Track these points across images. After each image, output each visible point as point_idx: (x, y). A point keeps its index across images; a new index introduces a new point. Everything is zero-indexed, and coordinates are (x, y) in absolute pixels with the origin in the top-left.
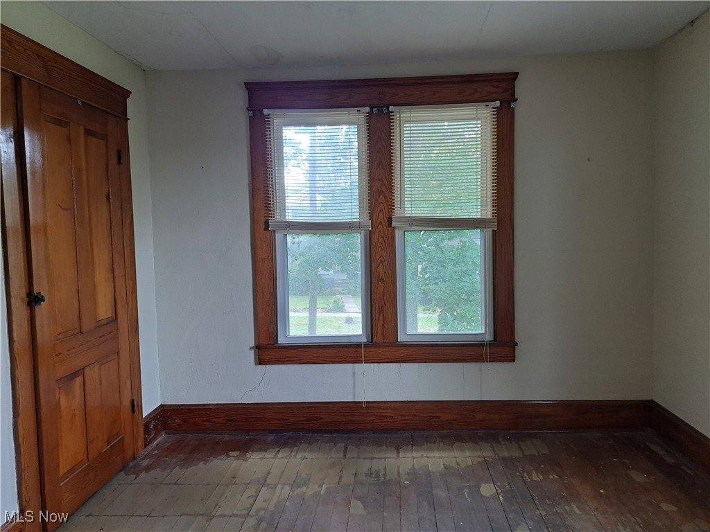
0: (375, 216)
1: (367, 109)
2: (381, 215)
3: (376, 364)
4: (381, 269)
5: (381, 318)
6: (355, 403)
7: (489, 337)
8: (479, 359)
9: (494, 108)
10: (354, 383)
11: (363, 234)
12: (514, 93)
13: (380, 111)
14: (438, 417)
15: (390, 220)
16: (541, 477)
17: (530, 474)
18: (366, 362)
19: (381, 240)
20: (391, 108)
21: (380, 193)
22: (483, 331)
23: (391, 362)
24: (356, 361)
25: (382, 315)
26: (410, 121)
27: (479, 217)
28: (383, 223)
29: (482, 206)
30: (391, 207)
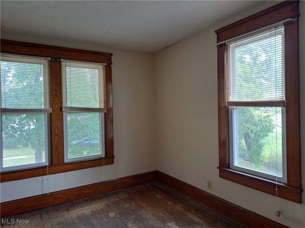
0: (53, 106)
1: (50, 59)
2: (56, 105)
3: (54, 175)
4: (57, 130)
5: (57, 153)
6: (43, 195)
7: (104, 156)
8: (100, 165)
9: (104, 65)
10: (42, 185)
11: (46, 115)
12: (111, 61)
13: (56, 60)
14: (83, 193)
15: (61, 108)
16: (129, 205)
17: (125, 205)
18: (50, 174)
19: (57, 117)
20: (61, 60)
21: (56, 96)
22: (101, 153)
23: (61, 172)
24: (44, 174)
25: (57, 152)
26: (70, 66)
27: (98, 107)
28: (58, 110)
29: (100, 103)
30: (61, 102)
